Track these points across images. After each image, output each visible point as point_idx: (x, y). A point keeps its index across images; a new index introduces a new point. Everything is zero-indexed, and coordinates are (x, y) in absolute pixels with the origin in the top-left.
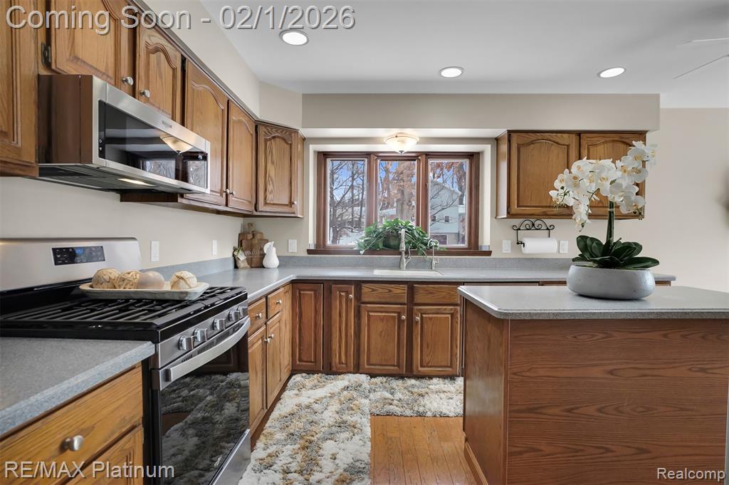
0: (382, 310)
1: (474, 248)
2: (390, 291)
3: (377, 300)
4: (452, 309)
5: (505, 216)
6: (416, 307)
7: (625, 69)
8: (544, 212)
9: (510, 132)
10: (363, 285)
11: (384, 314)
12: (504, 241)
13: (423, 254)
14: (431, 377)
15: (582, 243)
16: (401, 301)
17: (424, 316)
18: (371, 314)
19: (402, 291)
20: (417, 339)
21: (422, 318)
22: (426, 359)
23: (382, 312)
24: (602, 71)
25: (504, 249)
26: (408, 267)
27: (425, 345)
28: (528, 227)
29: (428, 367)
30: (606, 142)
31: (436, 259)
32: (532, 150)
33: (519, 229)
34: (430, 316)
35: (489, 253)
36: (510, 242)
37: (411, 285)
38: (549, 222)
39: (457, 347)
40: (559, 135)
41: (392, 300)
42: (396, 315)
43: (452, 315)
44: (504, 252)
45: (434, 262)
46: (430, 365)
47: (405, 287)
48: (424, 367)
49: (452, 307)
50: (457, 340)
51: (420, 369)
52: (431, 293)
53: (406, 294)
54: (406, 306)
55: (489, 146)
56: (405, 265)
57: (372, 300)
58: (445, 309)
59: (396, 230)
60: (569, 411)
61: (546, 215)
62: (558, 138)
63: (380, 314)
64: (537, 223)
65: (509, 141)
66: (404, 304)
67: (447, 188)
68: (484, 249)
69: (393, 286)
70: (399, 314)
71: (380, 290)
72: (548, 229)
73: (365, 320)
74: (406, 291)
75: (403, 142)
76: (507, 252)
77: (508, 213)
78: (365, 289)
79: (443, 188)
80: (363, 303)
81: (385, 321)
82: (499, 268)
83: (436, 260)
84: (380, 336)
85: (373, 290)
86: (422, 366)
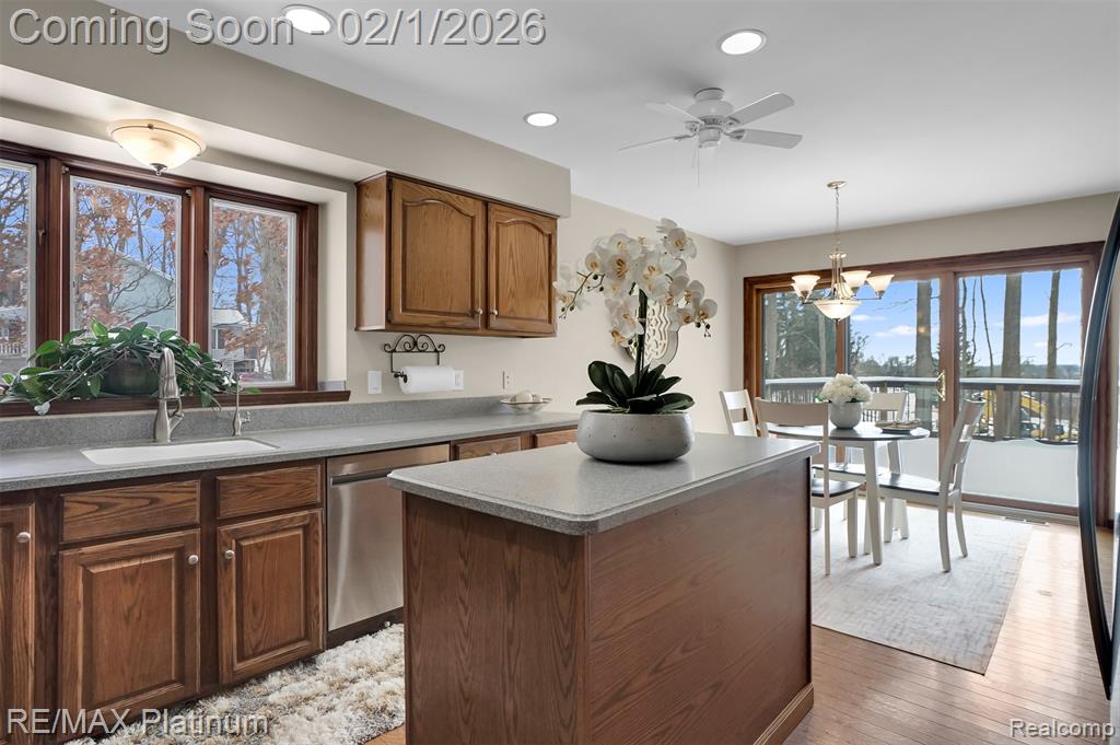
0: (131, 552)
1: (308, 387)
2: (154, 501)
3: (117, 529)
4: (305, 517)
5: (383, 327)
6: (223, 529)
7: (558, 121)
8: (442, 322)
9: (390, 176)
10: (68, 497)
11: (136, 563)
12: (370, 372)
13: (213, 405)
14: (261, 676)
15: (598, 374)
16: (187, 520)
17: (245, 543)
18: (94, 570)
19: (188, 497)
20: (228, 601)
21: (239, 549)
22: (252, 638)
23: (128, 559)
24: (532, 114)
25: (373, 388)
26: (178, 436)
27: (248, 610)
28: (408, 348)
29: (254, 655)
30: (518, 222)
31: (242, 413)
32: (425, 213)
33: (394, 351)
34: (259, 540)
35: (345, 396)
36: (380, 373)
37: (210, 479)
38: (438, 339)
39: (317, 594)
40: (462, 198)
41: (162, 522)
42: (171, 556)
43: (306, 528)
44: (371, 391)
45: (240, 421)
46: (261, 648)
47: (196, 485)
48: (248, 658)
49: (306, 512)
50: (316, 579)
51: (239, 666)
52: (259, 490)
53: (197, 503)
54: (197, 531)
55: (344, 195)
56: (169, 430)
57: (97, 532)
58: (292, 519)
59: (140, 350)
60: (656, 671)
61: (445, 327)
62: (460, 202)
63: (125, 565)
64: (421, 340)
65: (390, 192)
66: (193, 526)
67: (153, 273)
68: (330, 389)
69: (161, 486)
70: (181, 554)
71: (127, 504)
72: (436, 351)
73: (74, 589)
74: (197, 496)
75: (166, 144)
76: (374, 392)
77: (388, 321)
78: (75, 508)
79: (147, 272)
80: (69, 546)
81: (139, 580)
82: (364, 421)
83: (244, 414)
84: (127, 619)
85: (102, 506)
86: (242, 658)
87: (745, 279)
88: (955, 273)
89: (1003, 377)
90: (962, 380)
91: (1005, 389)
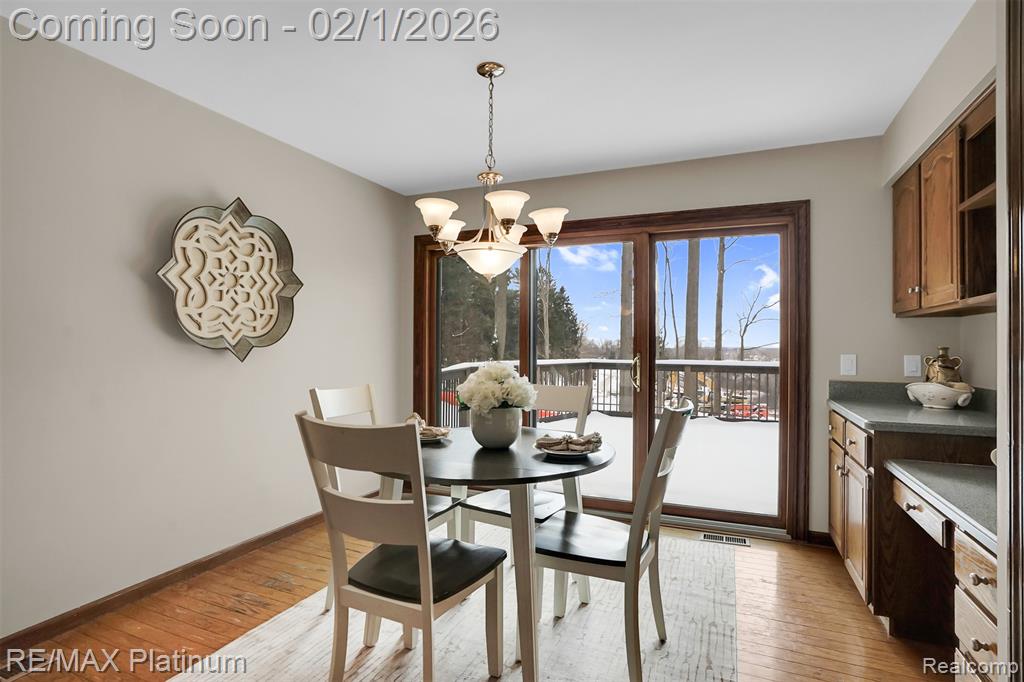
87: (416, 237)
88: (651, 235)
89: (686, 358)
90: (658, 362)
91: (692, 371)
